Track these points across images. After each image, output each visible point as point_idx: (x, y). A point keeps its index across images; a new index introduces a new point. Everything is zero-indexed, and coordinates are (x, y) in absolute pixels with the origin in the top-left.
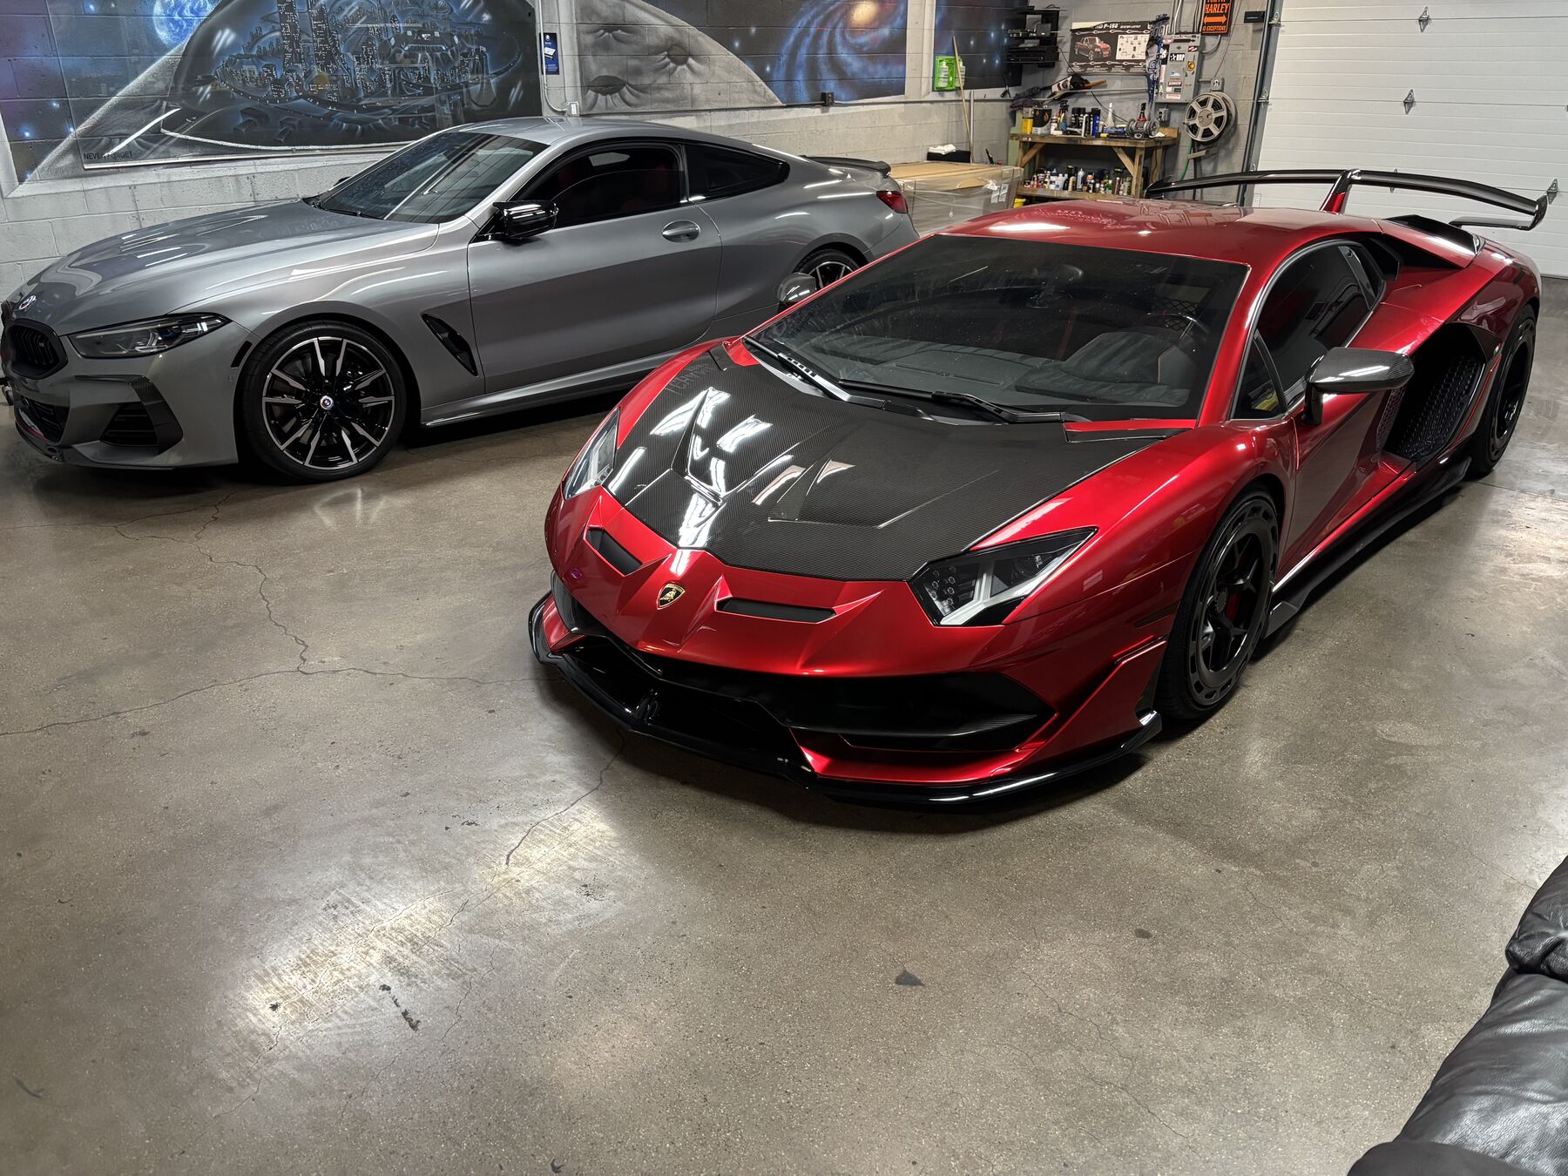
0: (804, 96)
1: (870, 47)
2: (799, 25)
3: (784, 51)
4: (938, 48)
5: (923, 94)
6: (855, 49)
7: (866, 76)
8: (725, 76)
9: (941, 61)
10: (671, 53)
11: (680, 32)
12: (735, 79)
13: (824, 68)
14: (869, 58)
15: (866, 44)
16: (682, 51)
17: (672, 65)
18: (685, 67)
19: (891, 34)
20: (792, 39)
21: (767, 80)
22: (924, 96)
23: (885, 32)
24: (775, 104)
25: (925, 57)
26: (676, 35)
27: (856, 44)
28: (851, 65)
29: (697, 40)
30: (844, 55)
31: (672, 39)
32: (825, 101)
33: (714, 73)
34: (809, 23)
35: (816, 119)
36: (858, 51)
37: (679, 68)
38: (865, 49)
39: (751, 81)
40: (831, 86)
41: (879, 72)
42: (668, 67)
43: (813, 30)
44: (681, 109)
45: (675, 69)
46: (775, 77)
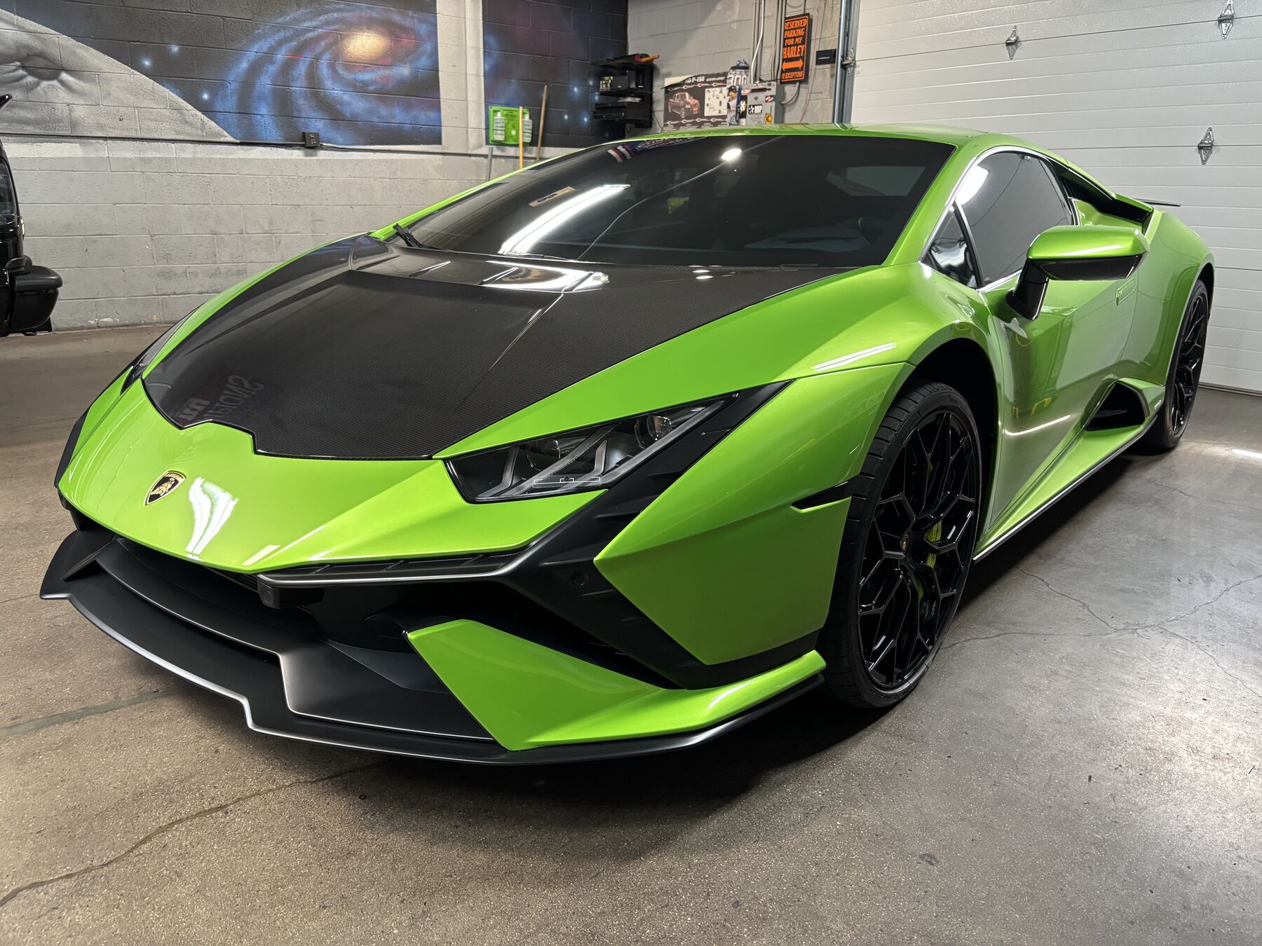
0: (273, 135)
1: (378, 86)
2: (255, 50)
3: (231, 77)
4: (491, 95)
5: (471, 145)
6: (355, 86)
7: (376, 120)
8: (131, 99)
9: (495, 111)
10: (27, 65)
11: (43, 41)
12: (147, 103)
13: (303, 105)
14: (380, 99)
15: (373, 82)
16: (50, 64)
17: (30, 79)
18: (55, 83)
19: (414, 75)
20: (244, 65)
21: (207, 109)
22: (475, 149)
23: (405, 71)
24: (222, 139)
25: (472, 106)
26: (36, 44)
27: (355, 80)
28: (349, 104)
29: (74, 53)
30: (334, 90)
31: (27, 46)
32: (309, 143)
33: (108, 94)
34: (272, 51)
35: (296, 163)
36: (361, 89)
37: (45, 83)
38: (372, 88)
39: (179, 110)
40: (317, 125)
41: (398, 116)
42: (24, 81)
43: (280, 56)
44: (50, 132)
45: (38, 84)
46: (219, 106)
